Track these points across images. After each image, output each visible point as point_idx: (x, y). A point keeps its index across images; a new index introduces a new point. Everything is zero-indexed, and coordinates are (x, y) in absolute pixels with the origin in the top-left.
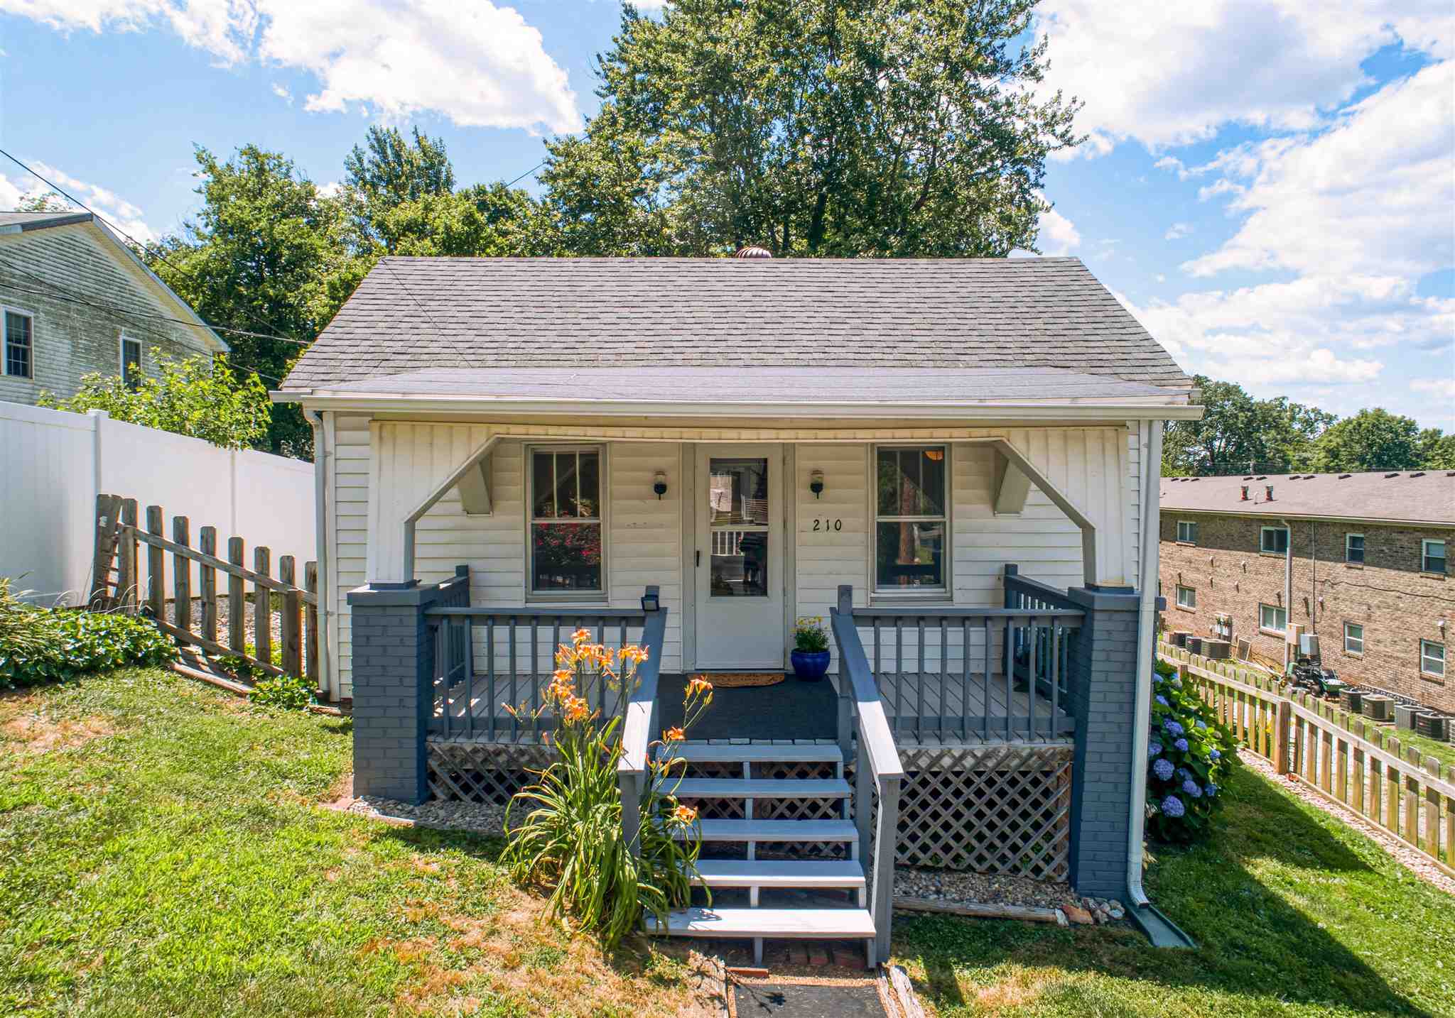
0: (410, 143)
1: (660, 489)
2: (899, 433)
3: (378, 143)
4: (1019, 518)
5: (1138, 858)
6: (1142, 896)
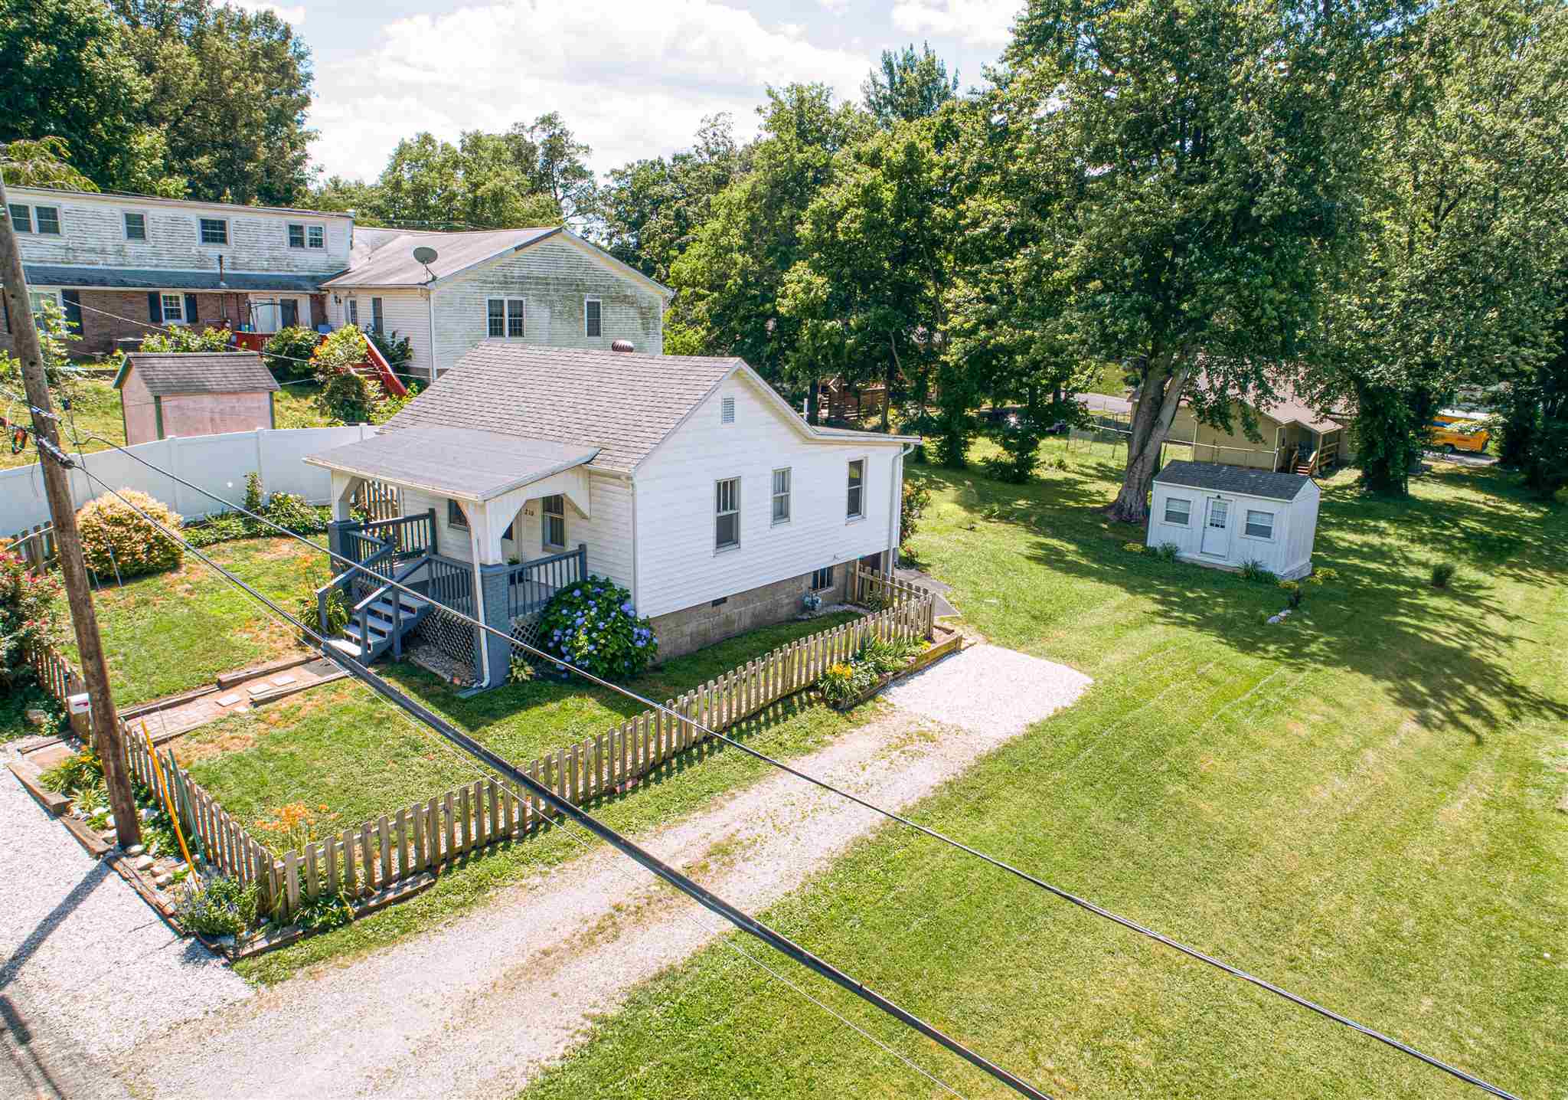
5: (486, 670)
6: (484, 684)
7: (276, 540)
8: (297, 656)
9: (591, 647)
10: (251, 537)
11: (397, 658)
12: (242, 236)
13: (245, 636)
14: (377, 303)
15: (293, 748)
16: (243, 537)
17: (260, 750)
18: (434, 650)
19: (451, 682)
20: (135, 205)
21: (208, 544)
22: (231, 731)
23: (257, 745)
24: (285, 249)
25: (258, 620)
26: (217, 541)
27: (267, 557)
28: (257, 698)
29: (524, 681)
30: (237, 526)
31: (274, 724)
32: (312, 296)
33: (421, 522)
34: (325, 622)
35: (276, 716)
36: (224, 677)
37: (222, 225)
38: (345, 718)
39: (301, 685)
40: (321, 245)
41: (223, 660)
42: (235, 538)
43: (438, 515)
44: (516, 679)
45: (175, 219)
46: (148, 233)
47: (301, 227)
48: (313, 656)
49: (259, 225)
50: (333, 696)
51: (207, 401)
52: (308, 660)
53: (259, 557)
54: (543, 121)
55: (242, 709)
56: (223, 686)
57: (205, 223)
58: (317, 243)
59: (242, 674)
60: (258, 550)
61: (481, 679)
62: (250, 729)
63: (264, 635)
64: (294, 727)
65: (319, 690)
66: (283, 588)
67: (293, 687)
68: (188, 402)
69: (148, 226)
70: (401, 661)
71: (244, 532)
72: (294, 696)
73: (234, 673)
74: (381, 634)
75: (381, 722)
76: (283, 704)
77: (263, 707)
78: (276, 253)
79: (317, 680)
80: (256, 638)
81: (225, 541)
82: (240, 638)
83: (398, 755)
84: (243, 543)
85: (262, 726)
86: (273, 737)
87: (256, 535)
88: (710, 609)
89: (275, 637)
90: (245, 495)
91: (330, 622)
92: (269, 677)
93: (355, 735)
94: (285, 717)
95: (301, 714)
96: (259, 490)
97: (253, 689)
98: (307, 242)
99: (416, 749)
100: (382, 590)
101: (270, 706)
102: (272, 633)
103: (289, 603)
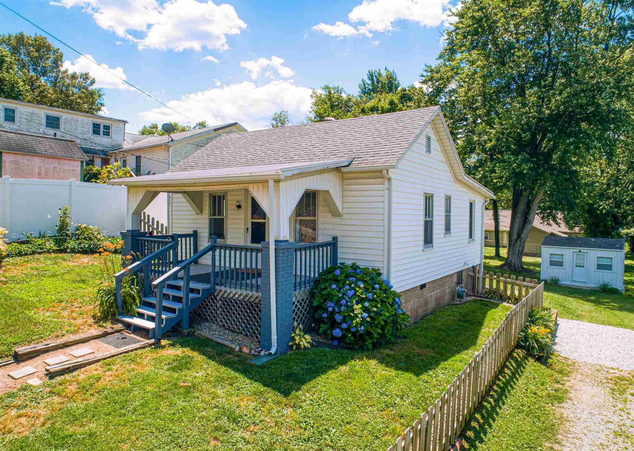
0: (384, 73)
1: (239, 207)
2: (223, 187)
3: (371, 76)
4: (341, 219)
5: (274, 337)
6: (273, 351)
7: (78, 255)
8: (95, 331)
9: (365, 315)
10: (61, 251)
11: (186, 331)
12: (68, 126)
13: (48, 314)
14: (138, 158)
15: (93, 425)
16: (54, 251)
17: (51, 431)
18: (214, 327)
19: (240, 350)
20: (11, 104)
21: (26, 254)
22: (18, 407)
23: (48, 425)
24: (90, 135)
25: (61, 301)
26: (34, 253)
27: (71, 264)
28: (52, 369)
29: (305, 348)
30: (50, 245)
31: (71, 398)
32: (102, 159)
33: (188, 239)
34: (120, 303)
35: (73, 388)
36: (21, 349)
37: (57, 119)
38: (148, 388)
39: (99, 356)
40: (109, 135)
41: (22, 334)
42: (48, 252)
43: (200, 235)
44: (298, 346)
45: (32, 114)
46: (17, 119)
47: (99, 125)
48: (110, 330)
49: (77, 121)
50: (132, 366)
51: (37, 161)
52: (105, 334)
53: (65, 264)
54: (200, 125)
55: (35, 382)
56: (19, 358)
57: (48, 117)
58: (107, 134)
59: (40, 347)
60: (64, 260)
61: (269, 348)
62: (42, 405)
63: (65, 313)
64: (93, 400)
65: (118, 360)
66: (83, 281)
67: (91, 358)
68: (23, 160)
69: (17, 116)
70: (189, 335)
71: (55, 248)
72: (93, 366)
73: (32, 345)
74: (173, 311)
75: (188, 391)
76: (81, 375)
77: (59, 379)
78: (85, 136)
79: (114, 351)
80: (59, 316)
81: (40, 253)
82: (42, 315)
83: (217, 429)
84: (53, 255)
85: (57, 399)
86: (69, 413)
87: (64, 251)
88: (418, 291)
89: (74, 315)
90: (58, 223)
91: (125, 302)
92: (68, 350)
93: (163, 406)
94: (83, 389)
95: (100, 385)
96: (68, 220)
97: (48, 361)
98: (101, 133)
99: (235, 421)
100: (176, 268)
101: (67, 377)
102: (73, 311)
103: (90, 290)
